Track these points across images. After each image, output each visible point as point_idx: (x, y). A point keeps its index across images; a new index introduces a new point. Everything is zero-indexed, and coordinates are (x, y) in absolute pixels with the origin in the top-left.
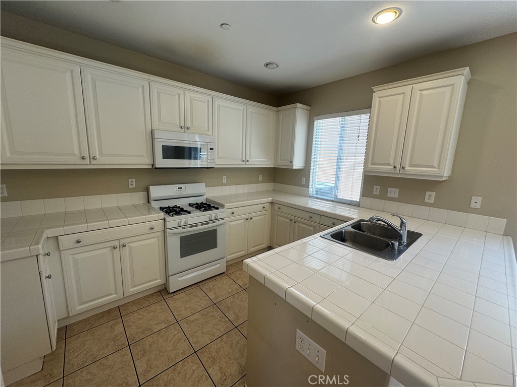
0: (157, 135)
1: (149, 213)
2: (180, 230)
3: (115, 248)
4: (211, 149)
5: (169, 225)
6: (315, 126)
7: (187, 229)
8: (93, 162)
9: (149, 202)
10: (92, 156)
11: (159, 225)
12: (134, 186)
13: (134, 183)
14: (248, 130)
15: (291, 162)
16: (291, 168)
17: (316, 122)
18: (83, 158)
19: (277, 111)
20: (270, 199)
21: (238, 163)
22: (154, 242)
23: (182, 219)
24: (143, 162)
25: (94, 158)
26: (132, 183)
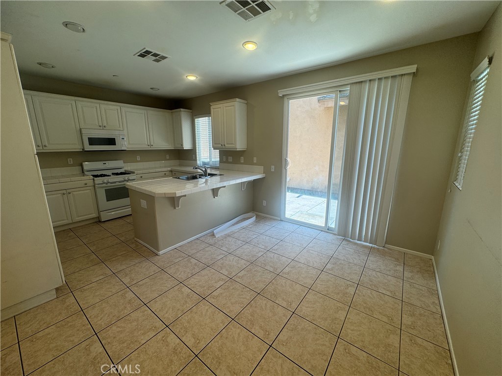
0: (83, 131)
1: (84, 176)
2: (105, 185)
3: (64, 194)
4: (122, 139)
5: (97, 182)
6: (196, 122)
7: (109, 185)
8: (44, 148)
9: (83, 173)
10: (43, 145)
11: (90, 183)
12: (72, 163)
13: (72, 161)
14: (150, 126)
15: (182, 145)
16: (182, 149)
17: (196, 120)
18: (38, 146)
19: (172, 113)
20: (169, 169)
21: (145, 147)
22: (89, 192)
23: (105, 179)
24: (77, 148)
25: (45, 146)
26: (71, 161)
